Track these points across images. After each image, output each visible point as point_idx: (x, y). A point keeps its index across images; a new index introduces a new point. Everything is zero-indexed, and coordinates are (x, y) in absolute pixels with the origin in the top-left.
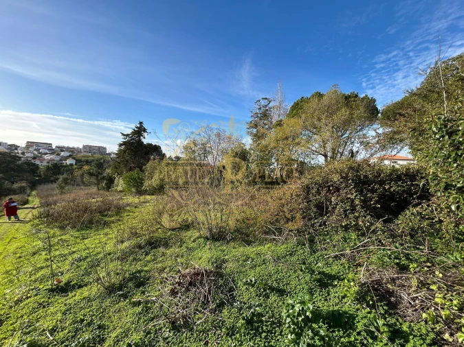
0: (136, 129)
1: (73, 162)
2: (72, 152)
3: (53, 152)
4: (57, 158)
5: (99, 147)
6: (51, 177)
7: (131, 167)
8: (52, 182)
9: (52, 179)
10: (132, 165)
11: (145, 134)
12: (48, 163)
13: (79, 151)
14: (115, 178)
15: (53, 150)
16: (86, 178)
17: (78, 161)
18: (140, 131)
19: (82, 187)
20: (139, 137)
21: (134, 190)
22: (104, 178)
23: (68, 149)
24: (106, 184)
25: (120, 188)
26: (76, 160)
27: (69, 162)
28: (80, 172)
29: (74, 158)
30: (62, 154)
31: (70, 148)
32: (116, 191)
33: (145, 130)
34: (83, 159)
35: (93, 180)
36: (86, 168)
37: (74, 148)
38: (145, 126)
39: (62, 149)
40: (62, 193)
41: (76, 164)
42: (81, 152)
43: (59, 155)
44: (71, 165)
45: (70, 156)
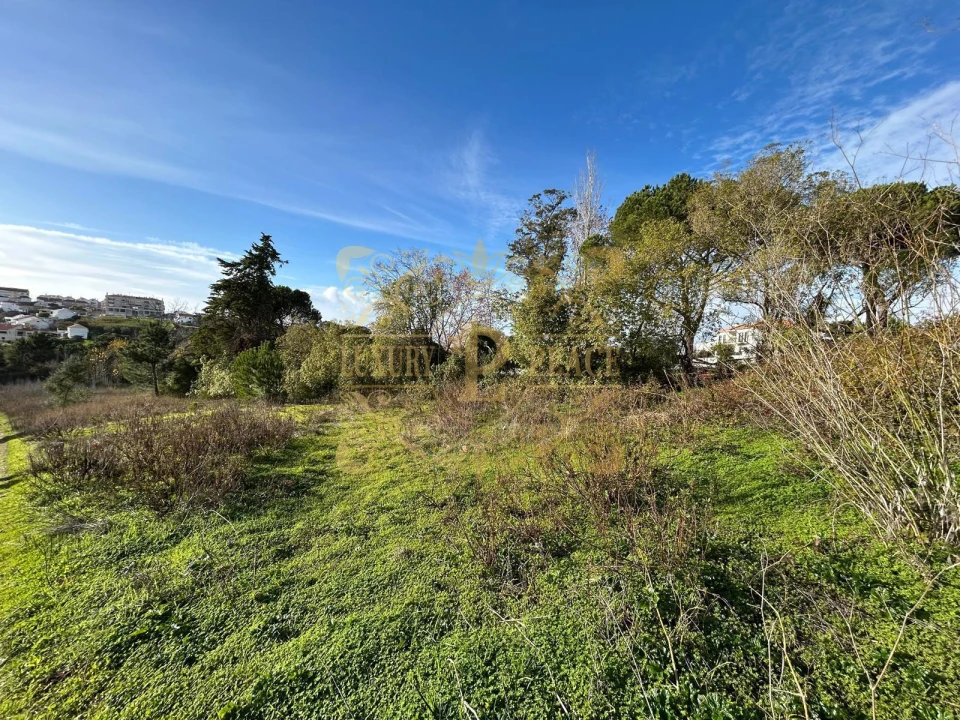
0: (254, 252)
1: (83, 332)
2: (80, 310)
3: (31, 308)
4: (43, 324)
5: (147, 301)
6: (29, 365)
7: (242, 341)
8: (33, 377)
9: (33, 370)
10: (246, 336)
11: (276, 265)
12: (20, 333)
13: (95, 307)
14: (200, 367)
15: (32, 304)
16: (123, 367)
17: (95, 331)
18: (264, 256)
19: (111, 389)
20: (260, 270)
21: (260, 392)
22: (170, 366)
23: (69, 303)
24: (177, 381)
25: (213, 390)
26: (90, 328)
27: (71, 332)
28: (104, 355)
29: (85, 324)
30: (55, 313)
31: (74, 301)
32: (206, 396)
33: (274, 255)
34: (108, 326)
35: (143, 371)
36: (118, 344)
37: (82, 301)
38: (276, 245)
39: (53, 302)
40: (66, 403)
41: (89, 338)
42: (100, 311)
43: (46, 315)
44: (79, 339)
45: (74, 319)
